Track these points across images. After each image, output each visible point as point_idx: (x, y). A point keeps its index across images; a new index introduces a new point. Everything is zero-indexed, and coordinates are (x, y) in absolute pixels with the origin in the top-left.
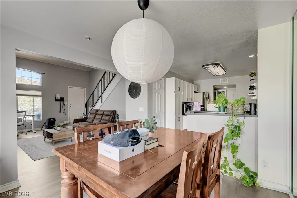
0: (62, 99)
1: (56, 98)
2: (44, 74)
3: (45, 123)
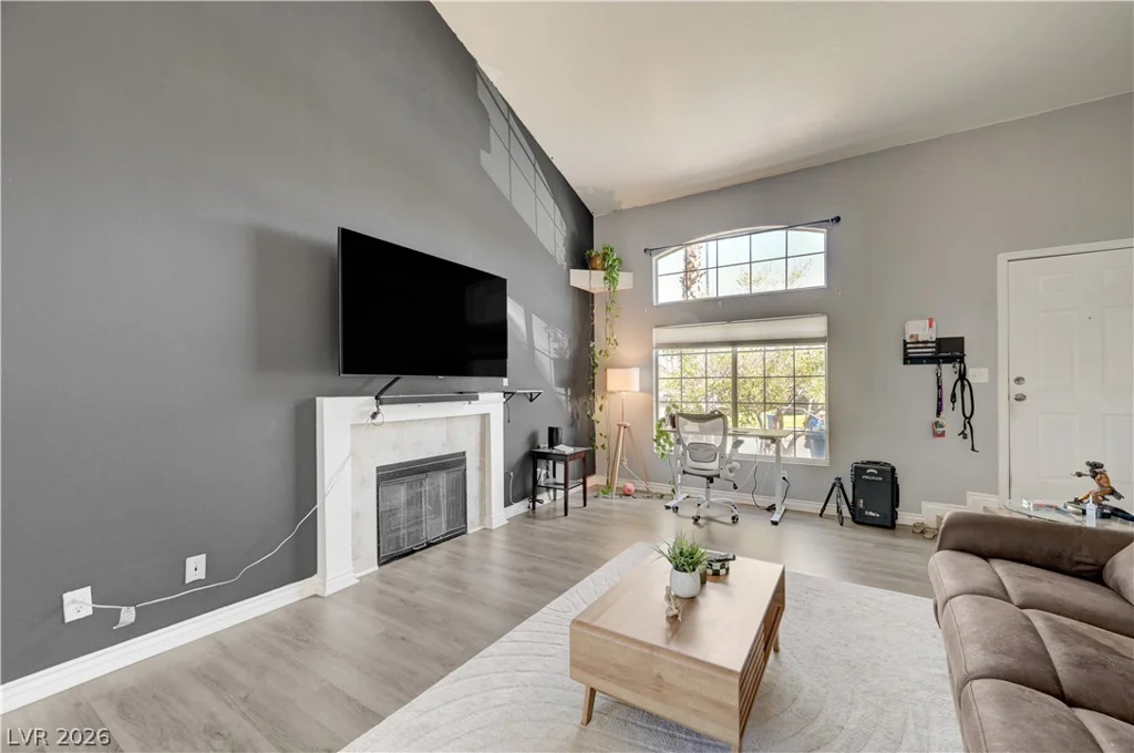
0: (949, 351)
1: (905, 343)
2: (838, 219)
3: (838, 483)
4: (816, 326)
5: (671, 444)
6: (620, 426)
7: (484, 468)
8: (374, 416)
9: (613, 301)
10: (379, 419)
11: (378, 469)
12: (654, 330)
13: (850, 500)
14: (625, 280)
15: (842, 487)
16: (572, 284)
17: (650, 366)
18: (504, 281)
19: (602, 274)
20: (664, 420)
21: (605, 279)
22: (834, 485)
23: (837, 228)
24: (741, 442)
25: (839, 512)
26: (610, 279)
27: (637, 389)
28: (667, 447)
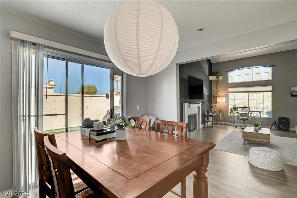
1: (291, 92)
2: (275, 65)
3: (275, 122)
4: (270, 88)
5: (234, 114)
6: (220, 110)
7: (199, 117)
8: (190, 106)
9: (218, 83)
10: (190, 107)
11: (188, 115)
12: (228, 89)
13: (278, 125)
14: (221, 78)
15: (276, 122)
16: (209, 79)
17: (227, 97)
18: (203, 81)
19: (216, 76)
20: (232, 108)
21: (216, 77)
22: (274, 122)
23: (275, 67)
24: (252, 113)
25: (275, 128)
26: (218, 77)
27: (224, 102)
28: (233, 114)
